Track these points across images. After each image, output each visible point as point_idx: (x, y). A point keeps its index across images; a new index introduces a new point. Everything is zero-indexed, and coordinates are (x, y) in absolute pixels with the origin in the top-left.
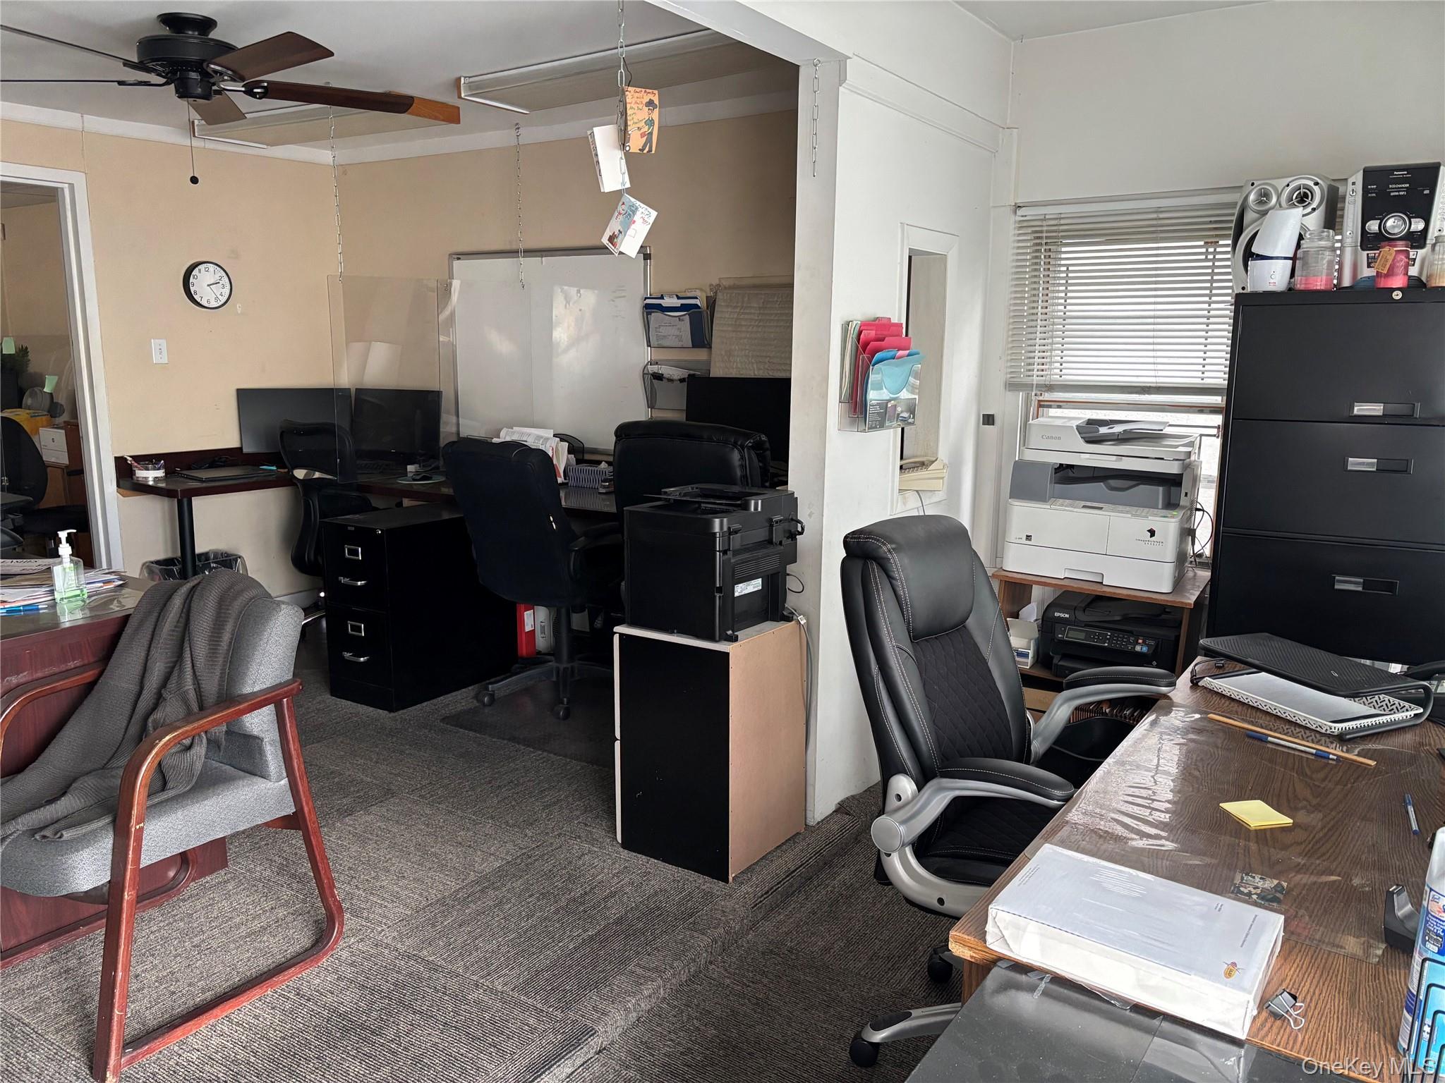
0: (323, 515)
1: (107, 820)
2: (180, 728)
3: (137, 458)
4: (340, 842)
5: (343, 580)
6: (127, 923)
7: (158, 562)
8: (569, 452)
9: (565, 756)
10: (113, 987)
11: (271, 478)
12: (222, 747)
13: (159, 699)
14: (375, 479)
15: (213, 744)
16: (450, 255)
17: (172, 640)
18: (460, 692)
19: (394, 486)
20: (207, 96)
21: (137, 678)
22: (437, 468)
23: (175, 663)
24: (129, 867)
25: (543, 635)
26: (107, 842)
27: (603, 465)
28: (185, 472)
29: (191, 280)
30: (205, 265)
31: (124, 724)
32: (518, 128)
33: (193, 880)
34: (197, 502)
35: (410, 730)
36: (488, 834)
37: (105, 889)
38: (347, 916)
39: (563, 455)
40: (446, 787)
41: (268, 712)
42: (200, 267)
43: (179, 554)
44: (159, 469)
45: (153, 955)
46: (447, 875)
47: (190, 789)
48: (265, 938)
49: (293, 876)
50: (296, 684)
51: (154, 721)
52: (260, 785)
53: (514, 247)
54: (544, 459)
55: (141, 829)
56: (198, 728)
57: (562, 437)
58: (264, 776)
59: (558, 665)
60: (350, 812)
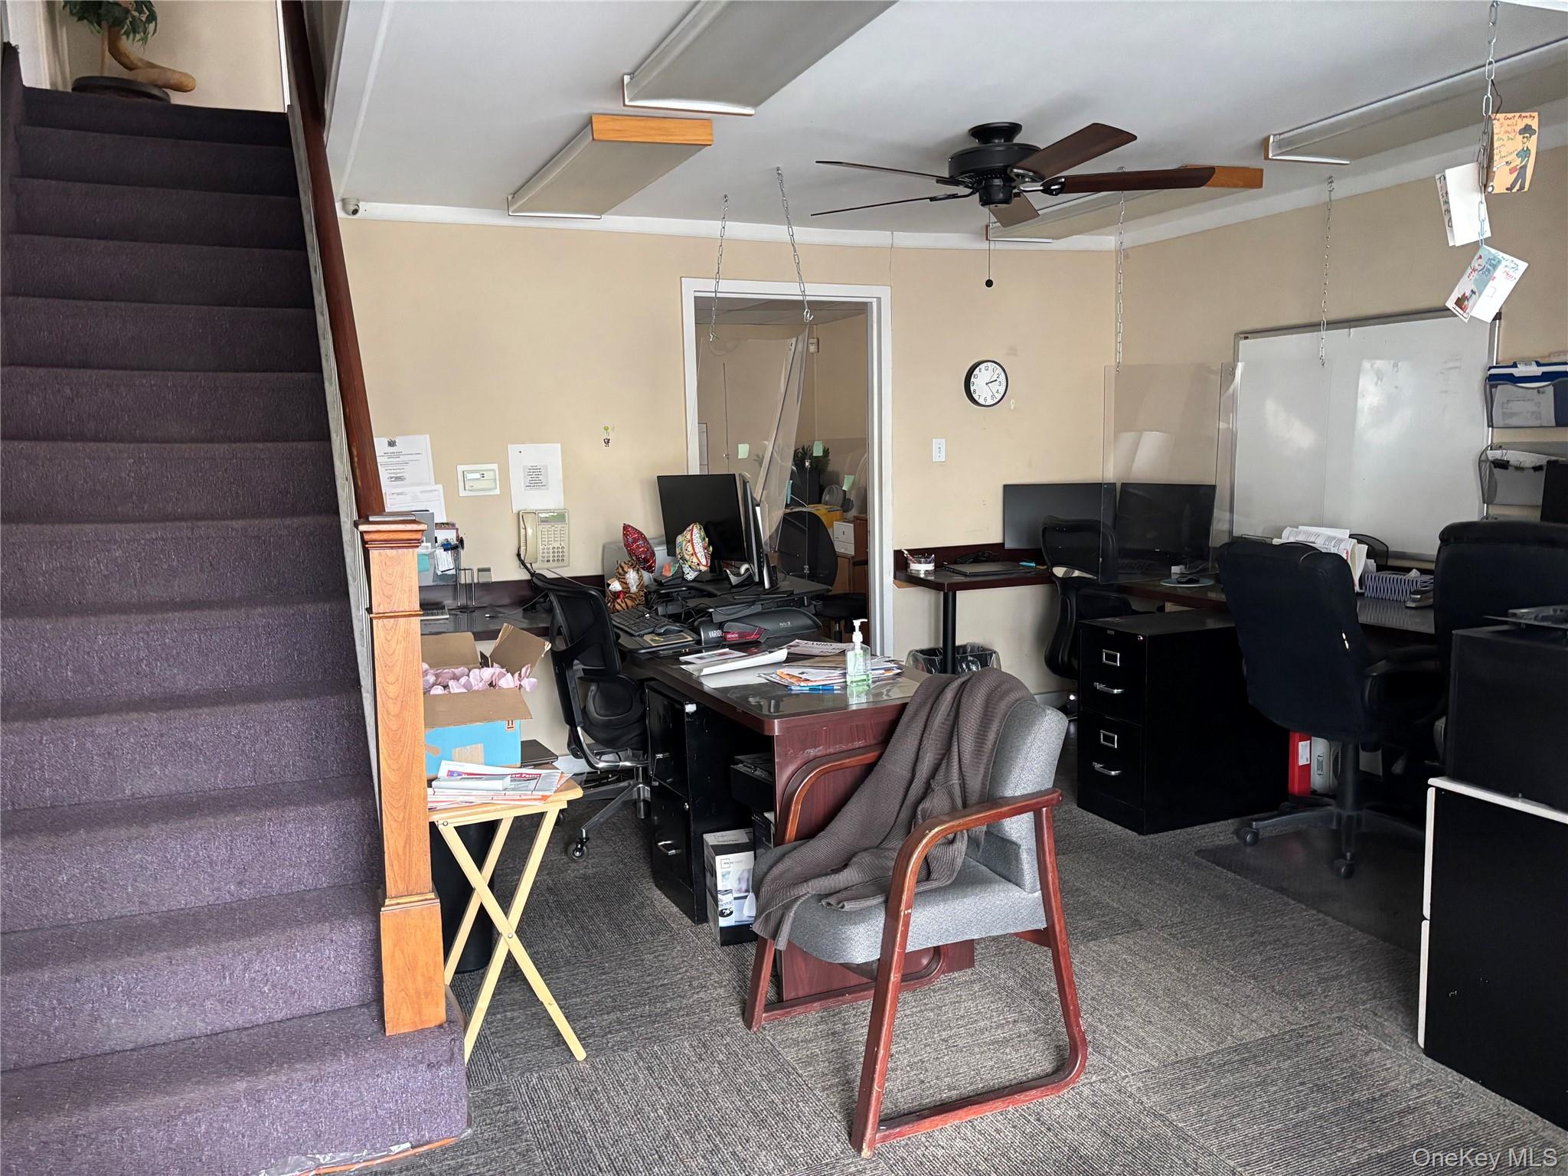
0: (1080, 616)
1: (880, 899)
2: (947, 822)
3: (912, 552)
4: (1083, 968)
5: (1099, 686)
6: (892, 1003)
7: (922, 652)
8: (1369, 556)
9: (1348, 923)
10: (875, 1063)
11: (1029, 575)
12: (981, 847)
13: (928, 789)
14: (1137, 580)
15: (973, 842)
16: (1236, 335)
17: (941, 732)
18: (1218, 824)
19: (1158, 589)
20: (1007, 201)
21: (910, 765)
22: (1205, 570)
23: (944, 755)
24: (897, 950)
25: (1320, 772)
26: (879, 921)
27: (1414, 573)
28: (950, 566)
29: (972, 380)
30: (985, 364)
31: (897, 808)
32: (1331, 182)
33: (943, 973)
34: (961, 595)
35: (1161, 858)
36: (1249, 996)
37: (875, 966)
38: (1090, 1049)
39: (1360, 560)
40: (1200, 930)
41: (1027, 818)
42: (980, 366)
43: (941, 646)
44: (930, 563)
45: (906, 1039)
46: (1199, 1032)
47: (951, 884)
48: (1008, 1050)
49: (1036, 992)
50: (1055, 795)
51: (923, 809)
52: (1015, 893)
53: (1315, 320)
54: (1341, 565)
55: (908, 916)
56: (963, 825)
57: (1360, 539)
58: (1019, 884)
59: (1339, 810)
60: (1095, 937)
